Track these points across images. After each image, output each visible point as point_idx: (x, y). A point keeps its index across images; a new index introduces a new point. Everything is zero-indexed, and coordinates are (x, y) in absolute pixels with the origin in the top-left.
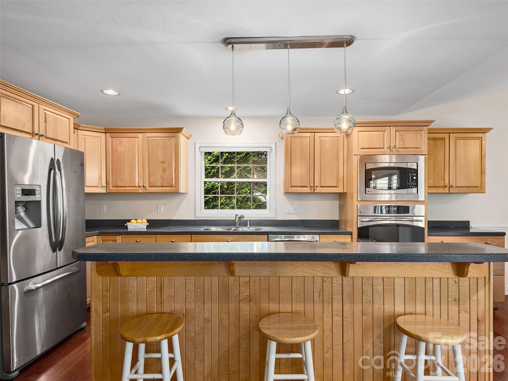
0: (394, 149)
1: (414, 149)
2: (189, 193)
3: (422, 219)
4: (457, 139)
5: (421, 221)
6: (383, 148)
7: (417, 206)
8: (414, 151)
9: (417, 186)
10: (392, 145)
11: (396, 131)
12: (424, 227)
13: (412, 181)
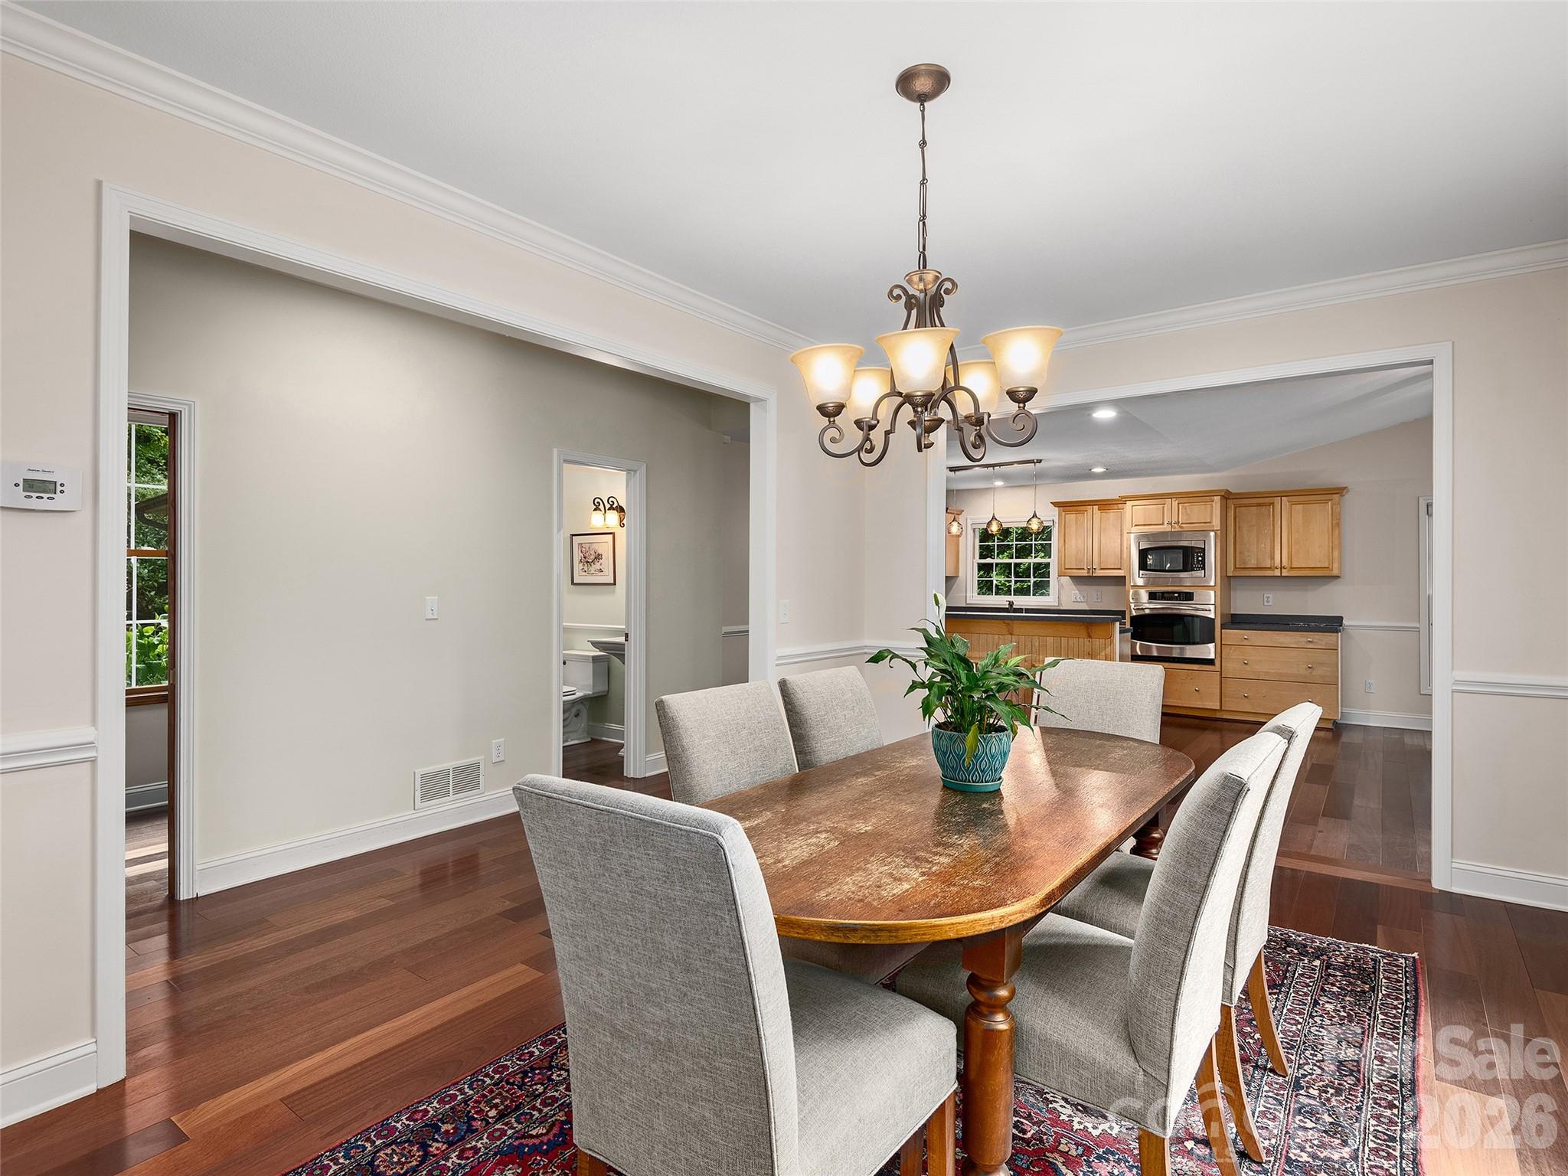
0: (1176, 525)
1: (1202, 525)
2: (960, 575)
3: (1212, 608)
4: (1292, 503)
5: (1210, 610)
6: (1163, 524)
7: (1204, 592)
8: (1202, 526)
9: (1204, 568)
10: (1175, 519)
11: (1179, 504)
12: (1213, 617)
13: (1198, 563)
